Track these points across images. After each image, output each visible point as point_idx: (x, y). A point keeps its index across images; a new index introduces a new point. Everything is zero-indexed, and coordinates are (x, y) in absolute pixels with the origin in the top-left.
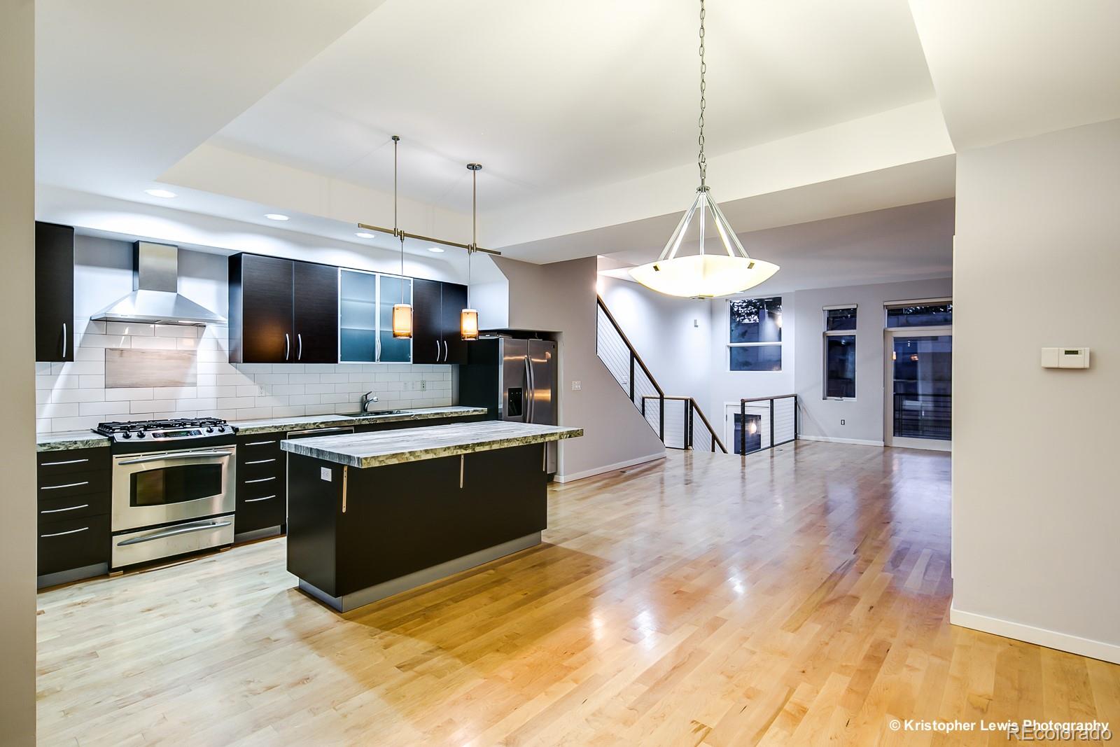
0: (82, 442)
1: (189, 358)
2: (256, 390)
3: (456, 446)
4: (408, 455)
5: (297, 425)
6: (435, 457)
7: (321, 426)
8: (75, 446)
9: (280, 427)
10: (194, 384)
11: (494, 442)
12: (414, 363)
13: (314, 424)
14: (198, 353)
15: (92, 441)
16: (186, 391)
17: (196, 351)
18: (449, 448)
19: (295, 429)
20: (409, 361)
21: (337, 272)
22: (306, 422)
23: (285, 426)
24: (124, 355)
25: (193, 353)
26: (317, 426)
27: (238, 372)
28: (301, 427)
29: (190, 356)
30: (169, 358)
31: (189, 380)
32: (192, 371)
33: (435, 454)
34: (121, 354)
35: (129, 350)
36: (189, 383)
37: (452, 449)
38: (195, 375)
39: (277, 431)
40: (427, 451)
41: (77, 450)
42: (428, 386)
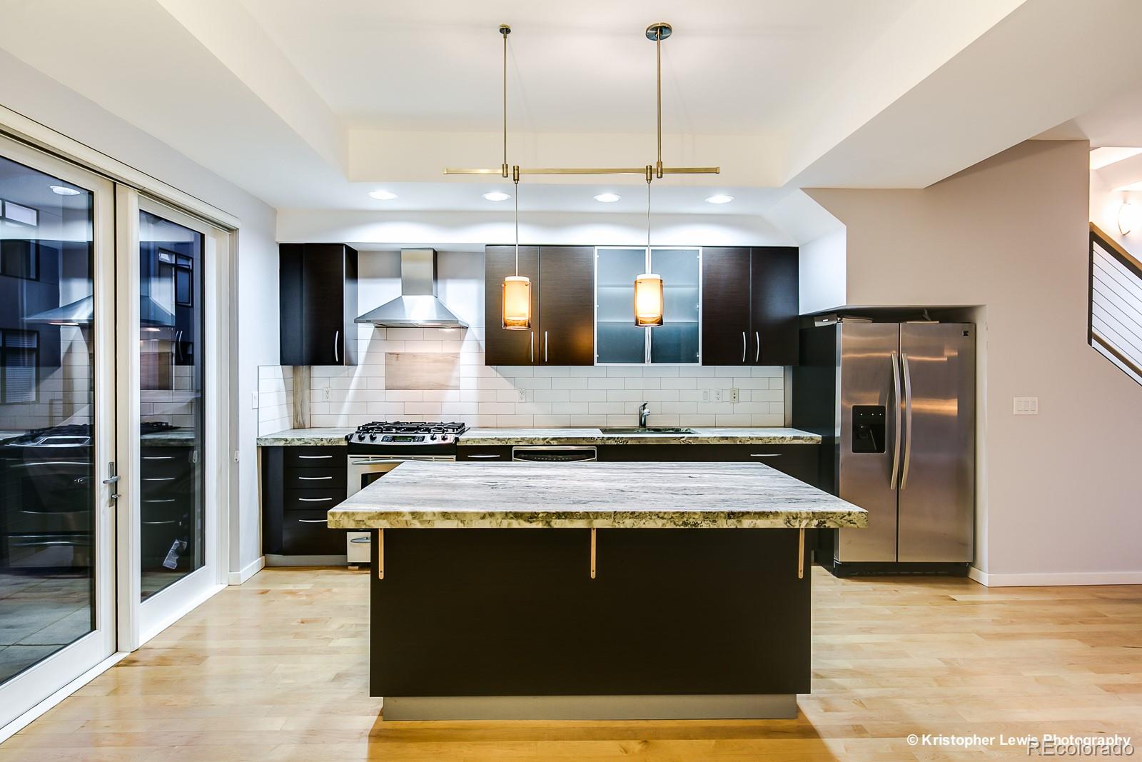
0: (326, 439)
1: (453, 361)
2: (516, 395)
3: (507, 514)
4: (409, 517)
5: (523, 439)
6: (461, 526)
7: (552, 442)
8: (322, 443)
9: (504, 439)
10: (457, 388)
11: (597, 515)
12: (704, 364)
13: (544, 439)
14: (461, 355)
15: (334, 439)
16: (450, 395)
17: (459, 353)
18: (492, 515)
19: (521, 444)
20: (698, 362)
21: (593, 253)
22: (534, 437)
23: (509, 439)
24: (399, 359)
25: (457, 356)
26: (548, 442)
27: (498, 375)
28: (528, 441)
29: (453, 360)
30: (436, 361)
31: (453, 383)
32: (455, 374)
33: (463, 522)
34: (398, 357)
35: (404, 354)
36: (452, 386)
37: (498, 516)
38: (458, 379)
39: (500, 444)
40: (445, 515)
41: (323, 447)
42: (743, 396)
